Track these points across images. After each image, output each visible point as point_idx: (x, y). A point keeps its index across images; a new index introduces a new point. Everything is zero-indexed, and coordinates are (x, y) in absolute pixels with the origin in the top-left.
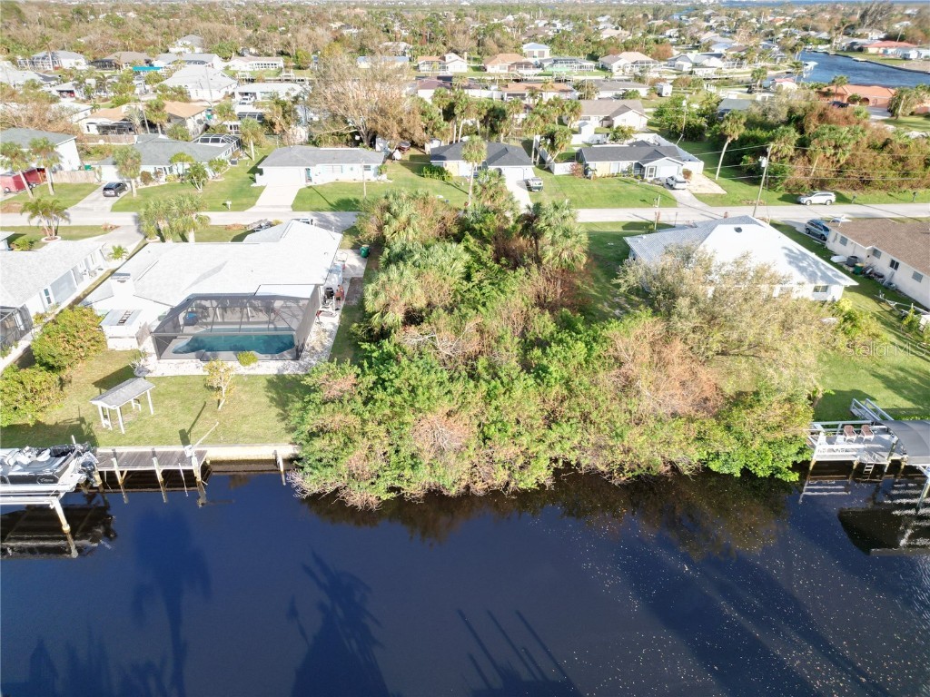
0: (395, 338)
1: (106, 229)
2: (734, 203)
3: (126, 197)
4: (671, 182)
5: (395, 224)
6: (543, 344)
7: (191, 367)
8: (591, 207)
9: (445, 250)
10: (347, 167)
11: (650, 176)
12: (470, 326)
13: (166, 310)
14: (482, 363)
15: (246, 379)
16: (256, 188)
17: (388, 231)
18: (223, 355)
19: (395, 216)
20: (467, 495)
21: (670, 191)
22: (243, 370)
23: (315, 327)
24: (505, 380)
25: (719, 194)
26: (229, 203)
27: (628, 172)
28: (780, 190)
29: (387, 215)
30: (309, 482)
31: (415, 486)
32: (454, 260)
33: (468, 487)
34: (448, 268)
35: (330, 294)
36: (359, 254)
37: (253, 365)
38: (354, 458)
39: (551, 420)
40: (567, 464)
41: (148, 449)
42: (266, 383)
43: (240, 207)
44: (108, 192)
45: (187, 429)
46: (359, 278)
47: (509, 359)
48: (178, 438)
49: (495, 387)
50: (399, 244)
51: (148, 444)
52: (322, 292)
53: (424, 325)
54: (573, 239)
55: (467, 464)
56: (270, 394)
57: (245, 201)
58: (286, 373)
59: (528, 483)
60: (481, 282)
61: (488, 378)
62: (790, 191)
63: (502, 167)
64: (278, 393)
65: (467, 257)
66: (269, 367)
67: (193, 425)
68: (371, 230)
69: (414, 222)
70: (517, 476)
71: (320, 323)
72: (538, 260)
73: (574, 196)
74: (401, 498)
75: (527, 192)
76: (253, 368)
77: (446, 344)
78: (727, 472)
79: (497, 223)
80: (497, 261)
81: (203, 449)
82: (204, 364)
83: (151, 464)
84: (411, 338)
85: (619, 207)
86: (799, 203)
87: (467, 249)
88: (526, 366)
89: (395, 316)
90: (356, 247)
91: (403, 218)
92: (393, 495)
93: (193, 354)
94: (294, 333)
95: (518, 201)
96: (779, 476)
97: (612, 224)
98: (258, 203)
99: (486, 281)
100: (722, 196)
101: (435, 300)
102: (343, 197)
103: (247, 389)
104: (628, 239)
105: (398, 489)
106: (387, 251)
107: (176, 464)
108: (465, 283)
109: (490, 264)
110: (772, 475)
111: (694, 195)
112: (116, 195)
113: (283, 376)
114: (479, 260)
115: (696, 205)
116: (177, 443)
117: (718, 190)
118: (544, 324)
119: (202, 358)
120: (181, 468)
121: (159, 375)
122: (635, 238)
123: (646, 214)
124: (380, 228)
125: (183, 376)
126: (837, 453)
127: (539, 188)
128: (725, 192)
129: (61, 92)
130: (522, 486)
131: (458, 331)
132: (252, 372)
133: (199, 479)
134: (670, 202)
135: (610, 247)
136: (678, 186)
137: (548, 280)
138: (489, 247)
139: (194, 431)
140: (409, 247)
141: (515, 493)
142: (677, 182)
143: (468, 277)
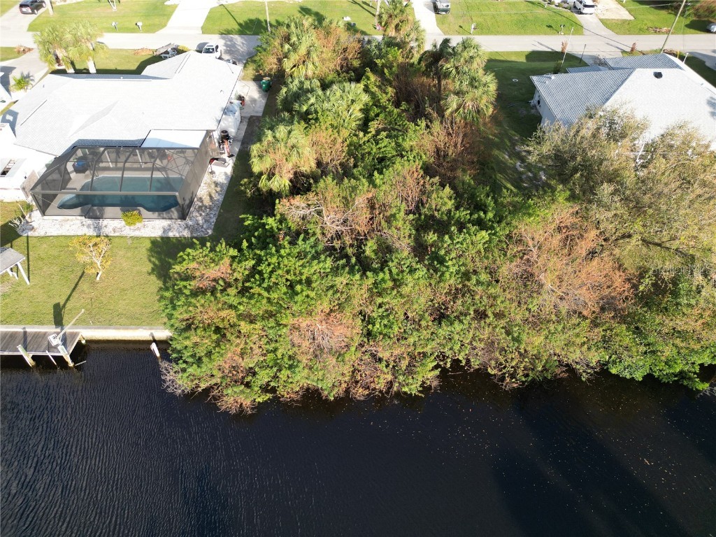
0: (281, 206)
1: (19, 52)
2: (641, 31)
3: (44, 15)
4: (579, 6)
5: (294, 58)
6: (442, 227)
7: (73, 225)
8: (497, 33)
9: (344, 91)
12: (360, 201)
14: (370, 248)
15: (130, 242)
16: (169, 6)
17: (287, 65)
18: (109, 211)
19: (294, 47)
21: (576, 15)
22: (129, 231)
23: (206, 178)
24: (395, 271)
25: (626, 20)
26: (140, 24)
28: (689, 15)
29: (287, 46)
30: (180, 380)
31: (293, 384)
32: (353, 101)
33: (347, 391)
34: (345, 113)
35: (225, 137)
36: (260, 86)
37: (138, 225)
39: (440, 316)
41: (18, 329)
42: (149, 245)
43: (151, 29)
44: (24, 9)
45: (62, 304)
46: (258, 117)
48: (51, 317)
49: (383, 280)
50: (296, 82)
51: (19, 322)
52: (216, 135)
53: (311, 195)
54: (481, 90)
55: (347, 369)
56: (153, 259)
57: (157, 21)
58: (171, 234)
59: (413, 387)
60: (378, 132)
61: (375, 266)
62: (699, 16)
64: (160, 260)
65: (365, 98)
66: (154, 227)
67: (68, 299)
68: (270, 64)
69: (314, 55)
70: (401, 378)
71: (212, 173)
72: (441, 112)
73: (481, 20)
74: (276, 399)
75: (433, 14)
76: (139, 229)
77: (331, 221)
78: (628, 377)
79: (401, 60)
80: (397, 105)
81: (75, 331)
82: (89, 222)
84: (294, 209)
85: (526, 33)
86: (709, 31)
87: (366, 90)
88: (420, 250)
89: (281, 182)
90: (257, 79)
91: (303, 50)
92: (269, 396)
93: (78, 210)
94: (177, 194)
95: (424, 31)
96: (685, 383)
97: (516, 53)
98: (170, 24)
99: (383, 133)
100: (629, 22)
101: (326, 159)
102: (253, 17)
103: (129, 254)
104: (535, 79)
105: (274, 390)
106: (284, 90)
107: (44, 351)
108: (361, 134)
109: (390, 107)
110: (677, 381)
111: (602, 21)
112: (33, 13)
113: (168, 238)
114: (376, 103)
115: (603, 33)
116: (49, 323)
117: (625, 15)
118: (443, 200)
119: (87, 214)
120: (52, 353)
121: (42, 234)
122: (544, 78)
123: (552, 43)
124: (280, 61)
125: (65, 236)
127: (446, 11)
128: (632, 18)
130: (406, 389)
131: (347, 202)
132: (137, 234)
134: (578, 29)
135: (514, 84)
136: (586, 10)
137: (449, 134)
138: (390, 89)
139: (68, 306)
140: (307, 85)
141: (398, 394)
142: (586, 6)
143: (364, 126)
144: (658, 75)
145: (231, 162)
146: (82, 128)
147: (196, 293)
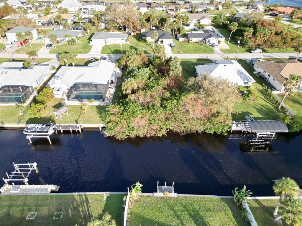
0: (129, 97)
1: (48, 60)
2: (232, 52)
3: (53, 49)
4: (214, 45)
5: (130, 61)
6: (166, 100)
7: (76, 103)
8: (189, 53)
9: (144, 70)
10: (117, 39)
11: (208, 43)
12: (148, 95)
13: (69, 87)
14: (150, 105)
15: (91, 107)
16: (90, 45)
17: (128, 63)
18: (84, 100)
19: (130, 59)
20: (145, 137)
21: (213, 48)
22: (90, 104)
23: (108, 92)
24: (156, 109)
25: (228, 49)
26: (83, 51)
27: (201, 41)
28: (246, 48)
29: (128, 59)
30: (107, 133)
31: (133, 134)
32: (146, 73)
33: (145, 135)
34: (144, 76)
35: (112, 82)
36: (120, 69)
37: (92, 103)
38: (118, 128)
39: (167, 119)
40: (170, 130)
41: (68, 124)
42: (95, 107)
43: (86, 52)
44: (48, 47)
45: (77, 119)
46: (120, 77)
47: (158, 104)
48: (75, 122)
49: (153, 111)
50: (131, 68)
51: (68, 123)
52: (110, 82)
53: (136, 94)
54: (178, 70)
55: (145, 130)
56: (97, 111)
57: (87, 50)
58: (101, 105)
59: (160, 134)
60: (153, 80)
61: (152, 108)
62: (249, 48)
63: (163, 40)
64: (99, 110)
65: (150, 72)
66: (96, 103)
67: (78, 118)
68: (123, 63)
69: (136, 61)
70: (158, 133)
71: (109, 91)
72: (168, 75)
73: (184, 49)
74: (129, 138)
75: (170, 48)
76: (93, 104)
77: (142, 99)
78: (210, 133)
79: (159, 62)
80: (158, 73)
81: (81, 125)
82: (80, 102)
83: (69, 128)
84: (132, 97)
85: (197, 53)
86: (251, 53)
87: (150, 70)
88: (162, 105)
89: (129, 91)
90: (119, 67)
91: (132, 59)
92: (128, 137)
93: (77, 99)
94: (103, 95)
95: (166, 53)
96: (223, 134)
97: (194, 59)
98: (91, 51)
99: (154, 80)
100: (228, 50)
101: (140, 86)
102: (116, 49)
103: (91, 109)
104: (196, 66)
105: (129, 136)
106: (128, 70)
107: (75, 128)
108: (148, 81)
109: (156, 74)
110: (221, 134)
111: (220, 49)
112: (50, 48)
113: (100, 106)
114: (153, 73)
115: (220, 53)
116: (75, 123)
117: (228, 47)
118: (167, 94)
119: (79, 100)
120: (76, 129)
121: (68, 105)
122: (198, 66)
123: (204, 56)
124: (126, 62)
125: (75, 105)
126: (238, 129)
127: (174, 47)
128: (230, 48)
129: (27, 8)
130: (159, 135)
131: (145, 96)
132: (92, 105)
133: (81, 132)
134: (212, 52)
135: (191, 68)
136: (215, 46)
137: (170, 80)
138: (156, 69)
139: (78, 120)
140: (134, 68)
141: (157, 137)
143: (149, 79)
144: (225, 66)
145: (114, 88)
146: (76, 79)
147: (111, 114)
